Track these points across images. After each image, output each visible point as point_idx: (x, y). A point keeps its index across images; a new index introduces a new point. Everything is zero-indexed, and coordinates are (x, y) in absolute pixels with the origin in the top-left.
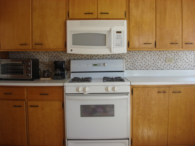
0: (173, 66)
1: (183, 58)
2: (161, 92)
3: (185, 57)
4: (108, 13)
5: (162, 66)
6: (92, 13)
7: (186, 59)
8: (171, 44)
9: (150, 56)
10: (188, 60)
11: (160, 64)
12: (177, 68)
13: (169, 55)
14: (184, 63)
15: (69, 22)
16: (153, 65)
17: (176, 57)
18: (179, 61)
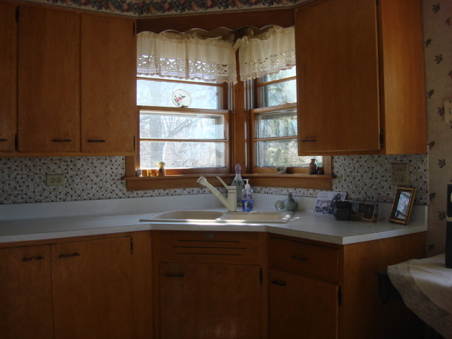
0: (64, 193)
1: (86, 174)
2: (31, 259)
3: (91, 170)
5: (38, 194)
7: (93, 177)
8: (54, 141)
9: (6, 171)
10: (99, 178)
11: (31, 189)
12: (74, 198)
13: (53, 167)
14: (89, 186)
16: (16, 193)
17: (71, 172)
18: (77, 180)
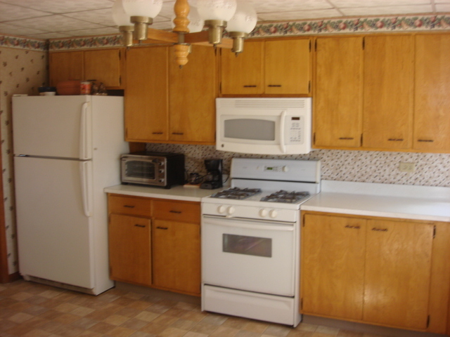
0: (413, 178)
1: (434, 164)
2: (351, 227)
3: (438, 161)
4: (279, 86)
5: (392, 177)
6: (255, 86)
7: (440, 166)
8: (390, 140)
9: (369, 158)
10: (446, 169)
11: (387, 172)
12: (422, 183)
13: (406, 157)
14: (436, 175)
15: (219, 101)
16: (375, 174)
17: (421, 162)
18: (426, 169)
